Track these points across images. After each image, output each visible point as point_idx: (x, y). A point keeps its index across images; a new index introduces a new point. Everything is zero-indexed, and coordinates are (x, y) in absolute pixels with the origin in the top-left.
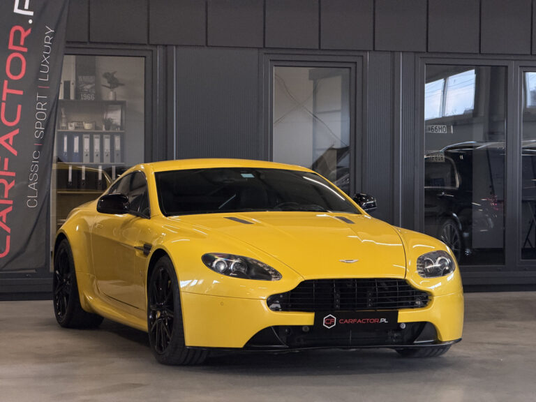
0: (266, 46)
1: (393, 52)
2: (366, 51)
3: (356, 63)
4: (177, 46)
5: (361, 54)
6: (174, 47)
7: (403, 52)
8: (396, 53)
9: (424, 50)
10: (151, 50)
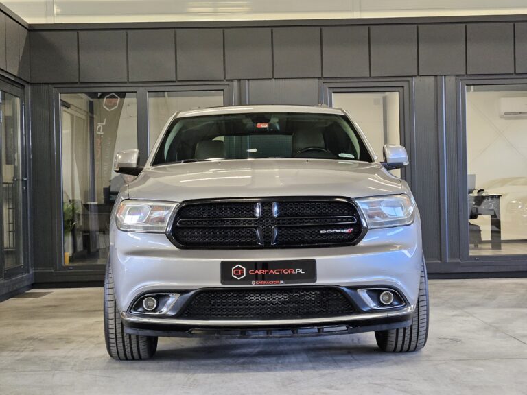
0: (324, 76)
1: (436, 76)
2: (412, 76)
3: (403, 87)
6: (247, 81)
7: (445, 76)
8: (439, 77)
9: (464, 73)
10: (228, 85)
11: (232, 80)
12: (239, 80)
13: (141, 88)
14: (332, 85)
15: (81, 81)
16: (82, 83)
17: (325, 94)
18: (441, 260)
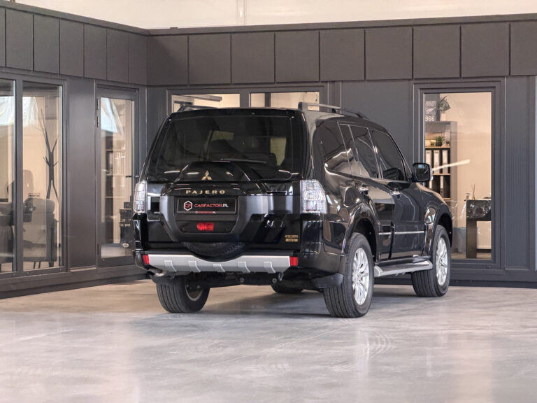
0: (415, 77)
1: (528, 76)
3: (494, 87)
4: (342, 81)
5: (499, 79)
6: (341, 83)
8: (531, 78)
10: (323, 86)
11: (326, 82)
12: (334, 82)
13: (243, 90)
14: (423, 86)
15: (191, 83)
16: (191, 85)
17: (416, 94)
18: (529, 268)
